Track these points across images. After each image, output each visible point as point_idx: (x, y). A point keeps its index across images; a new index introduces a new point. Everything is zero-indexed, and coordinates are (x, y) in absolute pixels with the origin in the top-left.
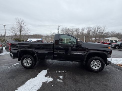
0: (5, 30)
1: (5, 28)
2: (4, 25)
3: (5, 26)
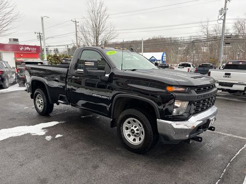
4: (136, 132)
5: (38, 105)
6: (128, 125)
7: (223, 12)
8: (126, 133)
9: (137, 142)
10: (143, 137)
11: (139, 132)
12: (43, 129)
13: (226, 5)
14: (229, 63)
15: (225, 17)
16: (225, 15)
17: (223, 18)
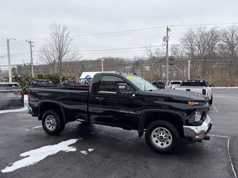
0: (31, 54)
1: (31, 49)
2: (30, 42)
3: (32, 44)
4: (164, 138)
5: (47, 126)
6: (156, 134)
7: (166, 39)
8: (154, 140)
9: (165, 145)
10: (170, 141)
11: (166, 138)
12: (69, 146)
13: (167, 34)
14: (185, 81)
15: (167, 43)
16: (167, 41)
17: (166, 44)
